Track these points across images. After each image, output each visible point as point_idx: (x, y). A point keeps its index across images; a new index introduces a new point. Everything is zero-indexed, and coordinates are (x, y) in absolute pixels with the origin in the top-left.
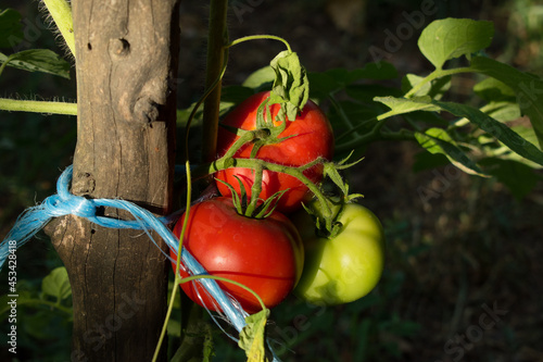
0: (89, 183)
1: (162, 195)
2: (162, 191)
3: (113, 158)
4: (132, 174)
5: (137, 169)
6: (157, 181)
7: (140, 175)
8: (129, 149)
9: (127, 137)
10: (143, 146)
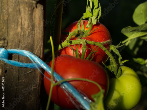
0: (5, 43)
1: (40, 50)
2: (40, 48)
3: (17, 26)
4: (27, 35)
5: (29, 32)
6: (38, 41)
7: (30, 36)
8: (25, 20)
9: (25, 12)
10: (32, 19)
